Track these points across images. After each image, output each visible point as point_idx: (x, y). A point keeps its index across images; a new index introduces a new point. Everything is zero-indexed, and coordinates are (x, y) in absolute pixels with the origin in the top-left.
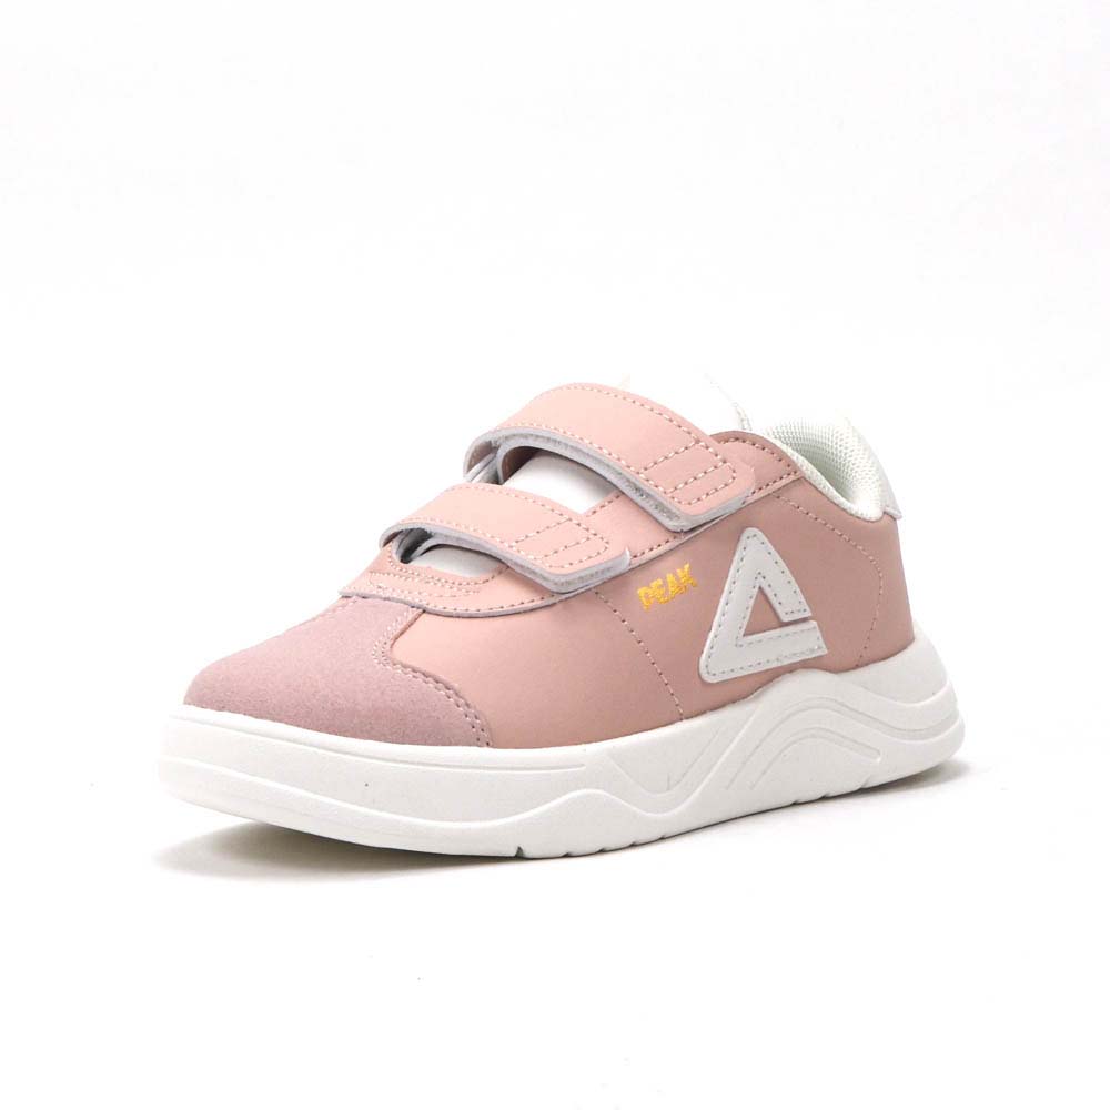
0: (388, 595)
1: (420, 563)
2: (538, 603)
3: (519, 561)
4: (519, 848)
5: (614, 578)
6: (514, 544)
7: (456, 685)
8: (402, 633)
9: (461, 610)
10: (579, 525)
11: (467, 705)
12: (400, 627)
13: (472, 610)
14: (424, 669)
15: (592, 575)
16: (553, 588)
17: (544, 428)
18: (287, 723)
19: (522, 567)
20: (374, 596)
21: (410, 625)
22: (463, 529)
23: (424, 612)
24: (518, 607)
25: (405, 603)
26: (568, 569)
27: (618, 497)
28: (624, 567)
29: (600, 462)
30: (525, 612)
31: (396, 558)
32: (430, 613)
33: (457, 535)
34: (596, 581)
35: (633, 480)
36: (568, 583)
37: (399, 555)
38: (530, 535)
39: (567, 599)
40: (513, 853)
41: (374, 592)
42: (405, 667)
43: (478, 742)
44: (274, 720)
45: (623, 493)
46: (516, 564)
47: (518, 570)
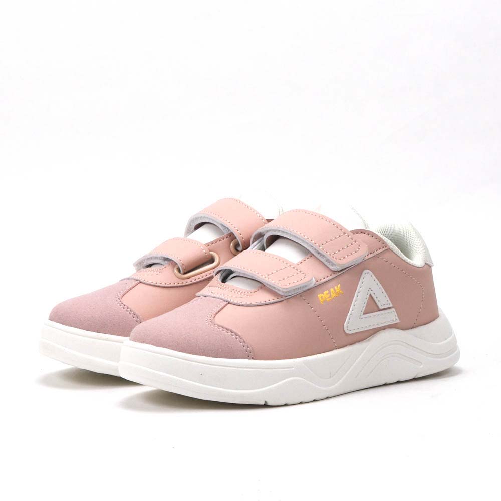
0: (215, 295)
1: (229, 283)
2: (276, 300)
3: (269, 283)
4: (266, 402)
5: (308, 290)
6: (267, 276)
7: (240, 334)
8: (219, 312)
9: (244, 303)
10: (294, 268)
11: (244, 342)
12: (218, 309)
13: (248, 303)
14: (227, 327)
15: (298, 288)
16: (282, 294)
17: (282, 227)
18: (169, 348)
19: (270, 285)
20: (210, 296)
21: (223, 308)
22: (246, 270)
23: (229, 303)
24: (267, 302)
25: (222, 299)
26: (288, 286)
27: (311, 256)
28: (312, 285)
29: (304, 242)
30: (270, 304)
31: (220, 281)
32: (231, 303)
33: (244, 272)
34: (300, 291)
35: (317, 249)
36: (289, 292)
37: (221, 279)
38: (274, 272)
39: (288, 298)
40: (263, 403)
41: (210, 294)
42: (219, 326)
43: (248, 357)
44: (164, 347)
45: (313, 255)
46: (267, 284)
47: (268, 287)
